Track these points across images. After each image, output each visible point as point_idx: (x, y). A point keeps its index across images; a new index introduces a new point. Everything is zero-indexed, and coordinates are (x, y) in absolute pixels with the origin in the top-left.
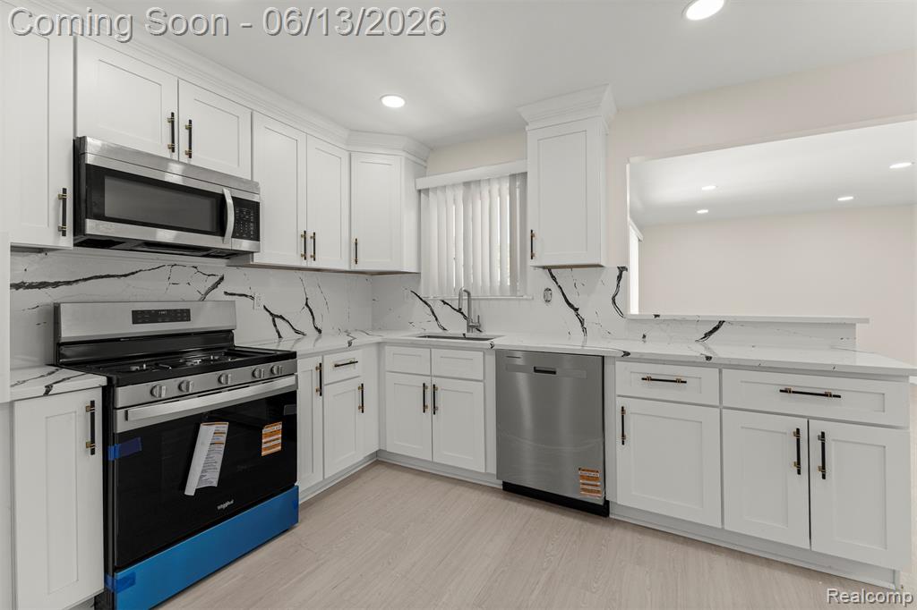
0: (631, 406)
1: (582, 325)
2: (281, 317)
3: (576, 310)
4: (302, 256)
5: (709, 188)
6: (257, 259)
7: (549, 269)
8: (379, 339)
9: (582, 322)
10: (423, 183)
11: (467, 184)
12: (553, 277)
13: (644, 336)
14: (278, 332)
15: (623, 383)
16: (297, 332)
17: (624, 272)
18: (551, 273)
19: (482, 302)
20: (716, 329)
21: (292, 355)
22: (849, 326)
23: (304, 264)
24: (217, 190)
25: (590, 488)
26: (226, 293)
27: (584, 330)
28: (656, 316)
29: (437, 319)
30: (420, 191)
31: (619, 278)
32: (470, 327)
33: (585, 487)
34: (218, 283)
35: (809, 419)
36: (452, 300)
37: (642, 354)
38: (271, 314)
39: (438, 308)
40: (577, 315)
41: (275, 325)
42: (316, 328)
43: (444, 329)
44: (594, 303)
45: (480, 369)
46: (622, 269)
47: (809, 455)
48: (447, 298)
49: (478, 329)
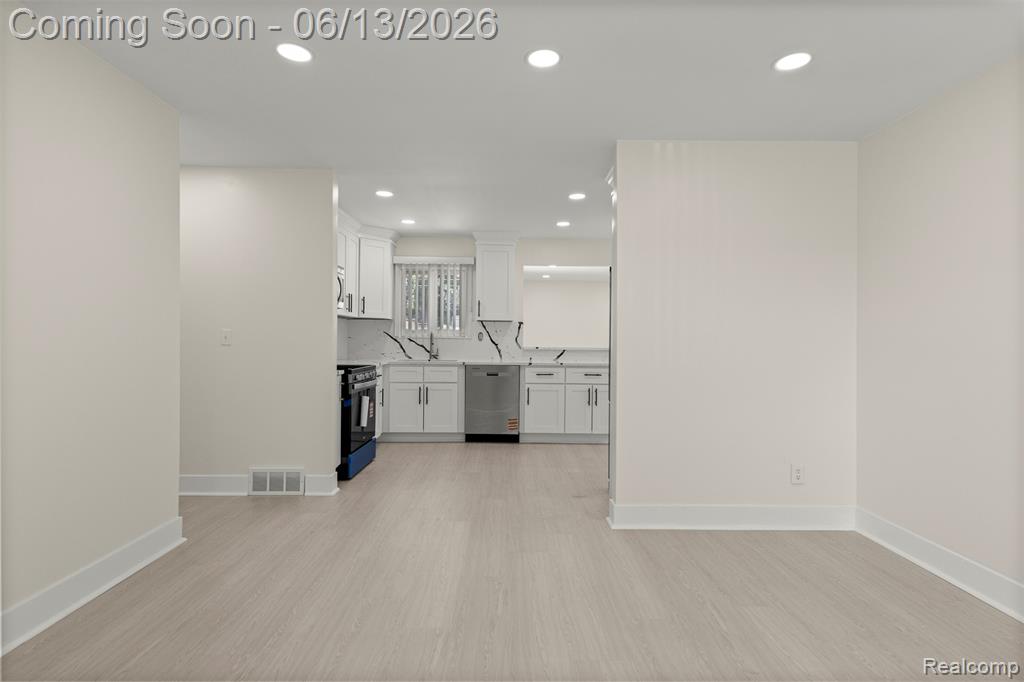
0: (531, 387)
1: (499, 352)
3: (496, 344)
4: (347, 309)
7: (482, 322)
10: (399, 260)
12: (484, 327)
13: (531, 358)
15: (528, 377)
17: (522, 325)
18: (483, 325)
19: (438, 340)
20: (563, 353)
21: (373, 368)
23: (347, 313)
25: (513, 427)
27: (501, 356)
28: (537, 348)
29: (404, 352)
30: (395, 265)
31: (519, 328)
32: (431, 356)
33: (511, 427)
35: (592, 384)
36: (416, 338)
37: (536, 364)
39: (406, 344)
40: (497, 348)
43: (410, 358)
44: (506, 342)
45: (456, 376)
46: (521, 323)
47: (592, 398)
48: (413, 337)
49: (436, 357)
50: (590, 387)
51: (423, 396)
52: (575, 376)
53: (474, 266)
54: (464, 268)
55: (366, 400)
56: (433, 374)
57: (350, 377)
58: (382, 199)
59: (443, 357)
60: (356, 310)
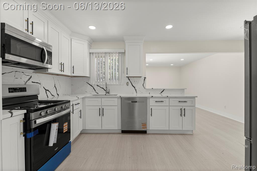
0: (153, 108)
1: (136, 91)
2: (48, 90)
3: (135, 87)
4: (60, 70)
5: (151, 60)
6: (49, 71)
7: (128, 77)
8: (83, 97)
9: (136, 90)
10: (92, 51)
11: (106, 53)
12: (129, 79)
13: (149, 93)
14: (47, 95)
15: (151, 103)
16: (52, 95)
17: (145, 79)
18: (128, 78)
19: (109, 85)
20: (163, 91)
21: (69, 102)
22: (183, 90)
23: (60, 73)
24: (41, 47)
25: (144, 127)
26: (32, 82)
27: (136, 92)
28: (152, 88)
29: (95, 91)
30: (90, 53)
31: (144, 80)
32: (106, 92)
33: (143, 127)
34: (30, 78)
35: (182, 106)
36: (100, 85)
37: (155, 96)
38: (45, 89)
39: (96, 87)
40: (135, 89)
41: (46, 93)
42: (57, 94)
43: (98, 93)
44: (139, 86)
45: (117, 103)
46: (145, 78)
47: (183, 113)
48: (99, 84)
49: (108, 93)
50: (181, 107)
51: (101, 112)
52: (174, 102)
53: (124, 53)
54: (120, 55)
56: (106, 102)
59: (111, 93)
60: (67, 72)
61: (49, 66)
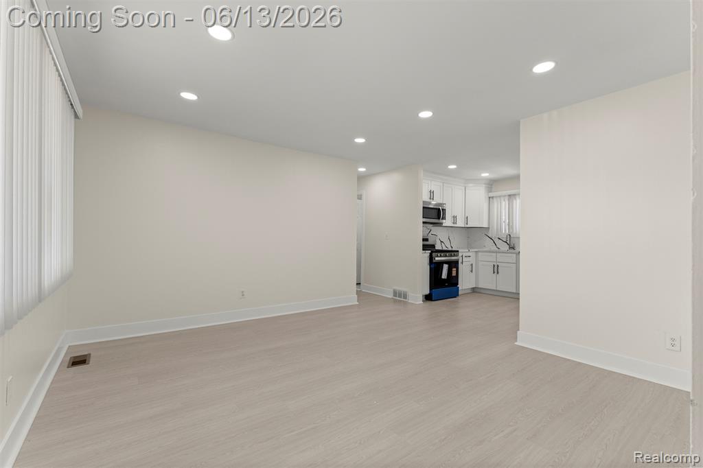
2: (443, 242)
4: (453, 223)
6: (444, 225)
10: (491, 195)
11: (509, 196)
14: (442, 246)
16: (446, 247)
19: (516, 239)
21: (458, 251)
23: (453, 225)
24: (438, 207)
26: (432, 234)
29: (496, 245)
30: (489, 198)
32: (510, 248)
34: (430, 232)
36: (502, 238)
38: (441, 241)
39: (497, 241)
41: (441, 244)
42: (451, 246)
43: (499, 249)
45: (515, 259)
48: (500, 237)
49: (513, 248)
51: (496, 270)
55: (446, 267)
56: (502, 258)
57: (434, 254)
58: (452, 169)
60: (460, 223)
61: (444, 221)
